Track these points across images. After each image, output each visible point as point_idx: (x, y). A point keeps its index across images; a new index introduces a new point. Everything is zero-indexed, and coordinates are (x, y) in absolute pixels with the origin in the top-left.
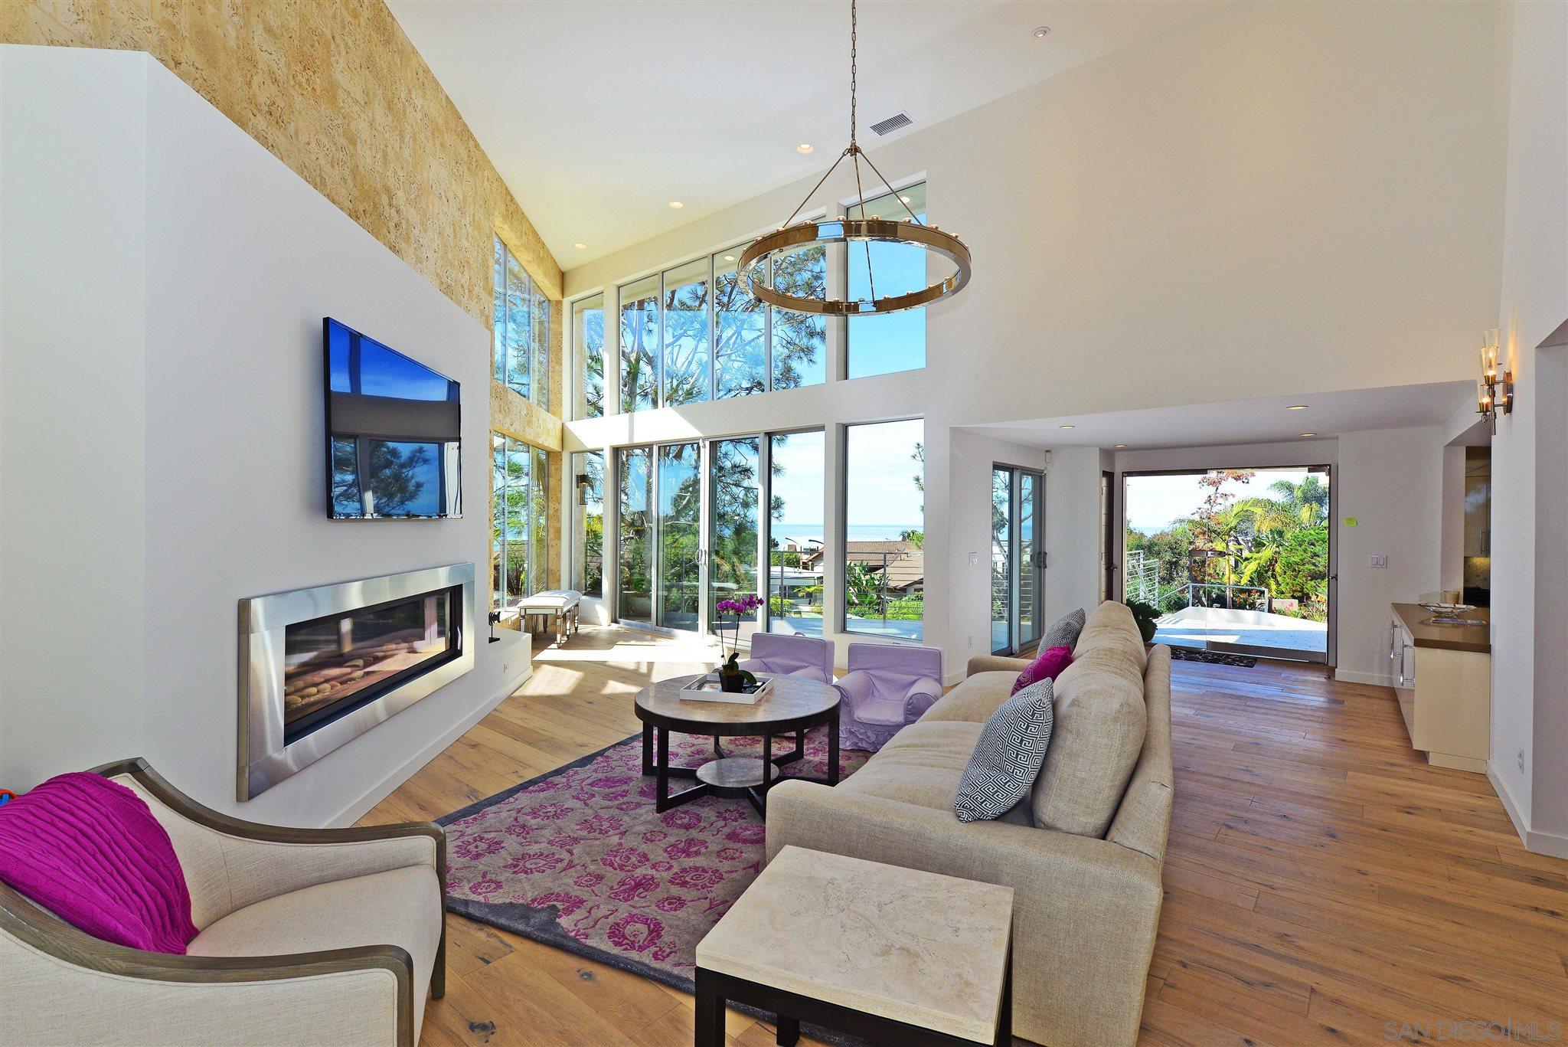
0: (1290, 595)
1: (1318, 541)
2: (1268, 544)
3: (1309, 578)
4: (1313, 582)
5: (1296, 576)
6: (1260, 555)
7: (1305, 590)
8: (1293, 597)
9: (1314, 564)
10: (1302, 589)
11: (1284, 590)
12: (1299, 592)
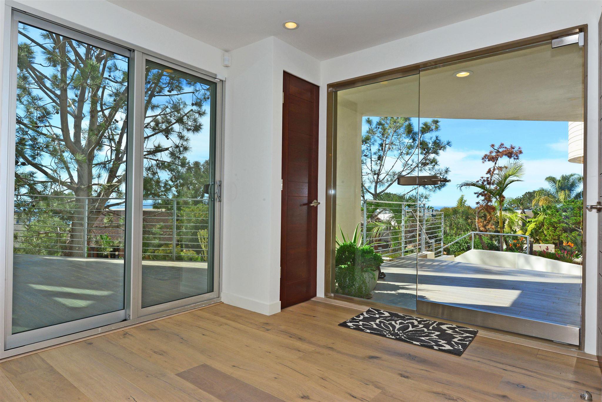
0: (551, 242)
1: (568, 209)
2: (540, 214)
3: (563, 232)
4: (565, 234)
5: (555, 230)
6: (536, 219)
7: (560, 239)
8: (554, 243)
9: (566, 223)
10: (559, 238)
11: (548, 239)
12: (557, 240)
